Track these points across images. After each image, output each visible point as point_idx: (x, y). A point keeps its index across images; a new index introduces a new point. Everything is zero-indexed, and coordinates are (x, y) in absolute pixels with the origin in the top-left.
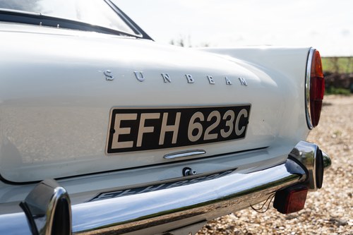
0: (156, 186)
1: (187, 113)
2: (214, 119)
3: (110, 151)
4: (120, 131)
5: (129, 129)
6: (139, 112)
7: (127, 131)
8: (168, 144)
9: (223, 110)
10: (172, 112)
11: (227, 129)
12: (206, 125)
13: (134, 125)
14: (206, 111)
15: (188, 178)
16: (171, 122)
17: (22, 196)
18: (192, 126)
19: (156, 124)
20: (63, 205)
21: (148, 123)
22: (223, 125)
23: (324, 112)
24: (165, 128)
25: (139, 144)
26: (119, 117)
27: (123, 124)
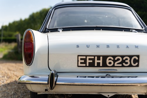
1: (105, 57)
2: (118, 59)
3: (78, 66)
4: (80, 61)
5: (84, 61)
6: (86, 56)
7: (83, 61)
9: (122, 57)
10: (99, 57)
11: (127, 63)
12: (114, 61)
14: (114, 57)
15: (108, 76)
16: (99, 59)
18: (108, 61)
21: (90, 59)
22: (123, 61)
24: (96, 61)
25: (88, 65)
26: (80, 57)
27: (81, 59)
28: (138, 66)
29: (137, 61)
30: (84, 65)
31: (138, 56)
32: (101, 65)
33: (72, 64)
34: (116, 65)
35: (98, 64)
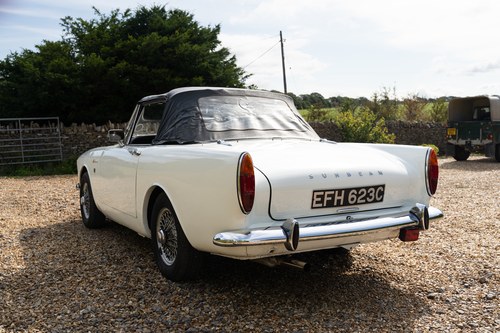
0: (333, 223)
1: (347, 191)
2: (363, 193)
3: (312, 208)
4: (316, 199)
6: (324, 191)
7: (319, 199)
8: (338, 205)
9: (367, 188)
10: (340, 191)
11: (371, 197)
12: (358, 196)
13: (322, 197)
14: (358, 189)
15: (349, 220)
16: (340, 195)
17: (281, 224)
18: (350, 197)
19: (333, 196)
20: (297, 227)
21: (329, 196)
22: (368, 195)
23: (440, 184)
24: (337, 198)
25: (325, 205)
26: (316, 194)
27: (318, 196)
28: (381, 200)
29: (382, 193)
30: (321, 205)
31: (383, 186)
32: (342, 203)
33: (304, 204)
34: (359, 201)
35: (339, 201)
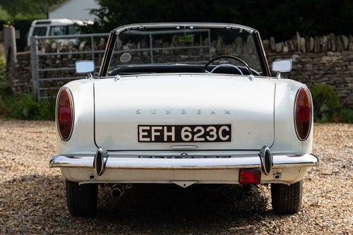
1: (179, 128)
2: (199, 131)
3: (139, 142)
4: (142, 134)
6: (151, 126)
7: (146, 134)
8: (170, 141)
9: (205, 127)
10: (169, 127)
11: (212, 136)
12: (193, 133)
13: (149, 132)
14: (193, 127)
15: (184, 156)
16: (169, 131)
18: (183, 134)
19: (162, 132)
21: (156, 131)
22: (207, 134)
24: (166, 134)
25: (153, 139)
26: (141, 128)
27: (143, 131)
30: (149, 139)
31: (229, 126)
32: (173, 139)
34: (195, 139)
35: (170, 137)
